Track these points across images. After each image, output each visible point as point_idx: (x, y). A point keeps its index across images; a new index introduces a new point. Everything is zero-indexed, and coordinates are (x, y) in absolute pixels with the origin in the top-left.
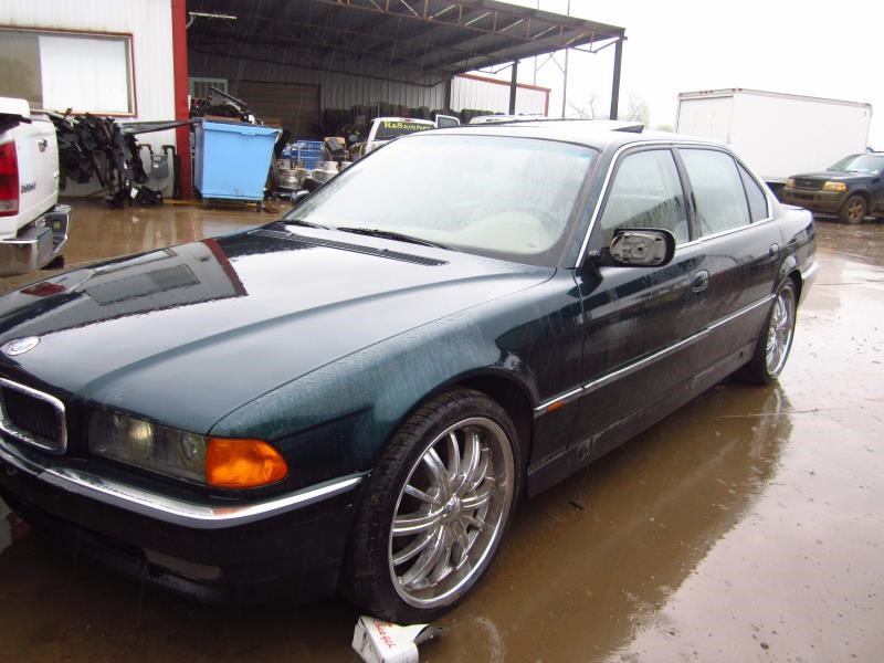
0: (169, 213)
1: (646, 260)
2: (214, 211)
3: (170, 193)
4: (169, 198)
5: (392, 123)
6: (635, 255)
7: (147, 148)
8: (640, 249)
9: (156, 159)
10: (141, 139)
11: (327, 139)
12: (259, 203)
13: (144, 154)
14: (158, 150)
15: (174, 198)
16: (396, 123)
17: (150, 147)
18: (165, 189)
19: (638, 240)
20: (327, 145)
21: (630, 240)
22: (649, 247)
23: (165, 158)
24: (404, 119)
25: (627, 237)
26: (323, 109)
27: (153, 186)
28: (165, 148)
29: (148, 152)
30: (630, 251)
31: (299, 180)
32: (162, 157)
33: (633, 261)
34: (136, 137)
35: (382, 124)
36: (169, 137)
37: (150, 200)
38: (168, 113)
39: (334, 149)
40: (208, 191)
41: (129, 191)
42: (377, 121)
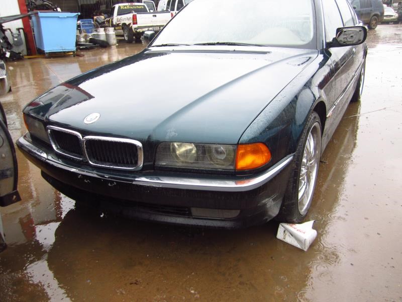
0: (27, 63)
1: (354, 42)
2: (52, 59)
3: (25, 52)
4: (25, 55)
5: (124, 6)
6: (349, 40)
7: (8, 30)
8: (352, 37)
9: (15, 36)
10: (6, 26)
11: (95, 17)
12: (73, 52)
13: (8, 33)
14: (15, 31)
15: (28, 55)
16: (126, 6)
17: (10, 30)
18: (22, 51)
19: (350, 32)
20: (96, 21)
21: (346, 33)
22: (356, 35)
23: (19, 35)
24: (129, 4)
25: (345, 31)
26: (80, 4)
27: (15, 50)
28: (18, 29)
29: (10, 32)
30: (346, 38)
31: (86, 39)
32: (18, 34)
33: (348, 43)
34: (3, 25)
35: (119, 7)
36: (19, 23)
37: (16, 57)
38: (16, 11)
39: (100, 22)
40: (47, 49)
41: (5, 54)
42: (117, 6)
